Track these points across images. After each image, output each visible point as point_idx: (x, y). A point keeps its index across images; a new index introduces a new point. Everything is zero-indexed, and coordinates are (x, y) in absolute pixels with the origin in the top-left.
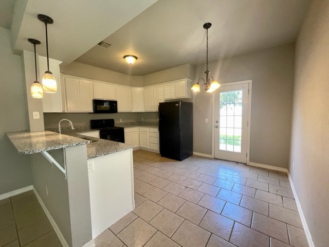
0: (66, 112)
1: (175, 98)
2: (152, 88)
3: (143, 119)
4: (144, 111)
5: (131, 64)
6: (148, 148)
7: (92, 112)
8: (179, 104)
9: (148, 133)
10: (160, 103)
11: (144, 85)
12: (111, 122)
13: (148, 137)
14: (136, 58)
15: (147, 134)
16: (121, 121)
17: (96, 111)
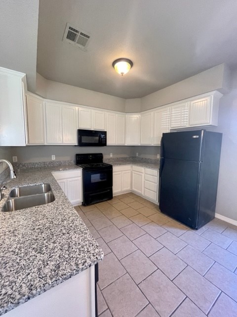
0: (46, 144)
1: (188, 126)
2: (152, 113)
3: (137, 154)
4: (139, 145)
5: (122, 73)
6: (143, 194)
7: (77, 144)
8: (200, 135)
9: (143, 175)
10: (163, 134)
11: (141, 110)
12: (99, 157)
13: (143, 180)
14: (131, 63)
15: (141, 175)
16: (111, 156)
17: (81, 144)
